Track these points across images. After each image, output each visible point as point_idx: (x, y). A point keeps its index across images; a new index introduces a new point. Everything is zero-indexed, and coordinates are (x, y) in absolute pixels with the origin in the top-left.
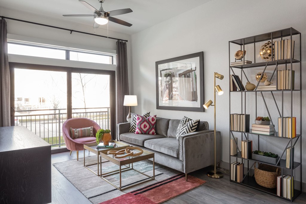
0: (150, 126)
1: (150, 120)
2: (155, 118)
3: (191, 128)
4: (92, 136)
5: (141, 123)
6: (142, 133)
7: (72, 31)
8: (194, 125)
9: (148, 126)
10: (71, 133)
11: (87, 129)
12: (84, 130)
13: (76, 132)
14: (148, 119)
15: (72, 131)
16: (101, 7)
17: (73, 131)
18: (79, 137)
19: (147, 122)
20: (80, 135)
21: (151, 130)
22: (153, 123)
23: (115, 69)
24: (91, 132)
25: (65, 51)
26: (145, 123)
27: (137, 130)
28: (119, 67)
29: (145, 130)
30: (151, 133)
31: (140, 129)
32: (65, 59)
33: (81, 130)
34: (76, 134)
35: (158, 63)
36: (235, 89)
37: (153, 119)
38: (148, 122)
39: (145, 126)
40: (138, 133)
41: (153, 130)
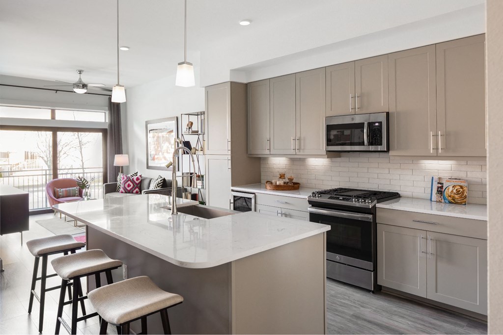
0: (134, 185)
1: (135, 180)
2: (140, 178)
3: (157, 185)
4: (77, 196)
5: (125, 182)
6: (126, 193)
7: (57, 90)
8: (160, 182)
9: (132, 185)
10: (55, 194)
11: (72, 190)
12: (69, 190)
13: (61, 192)
14: (133, 179)
15: (56, 191)
16: (80, 78)
17: (58, 191)
18: (63, 197)
19: (131, 182)
20: (65, 195)
21: (135, 189)
22: (137, 182)
23: (107, 127)
24: (77, 192)
25: (50, 110)
26: (129, 182)
27: (121, 189)
28: (111, 125)
29: (129, 189)
30: (135, 191)
31: (125, 188)
32: (50, 119)
33: (66, 190)
34: (60, 194)
35: (147, 123)
36: (184, 153)
37: (138, 179)
38: (133, 181)
39: (129, 186)
40: (122, 192)
41: (137, 189)
